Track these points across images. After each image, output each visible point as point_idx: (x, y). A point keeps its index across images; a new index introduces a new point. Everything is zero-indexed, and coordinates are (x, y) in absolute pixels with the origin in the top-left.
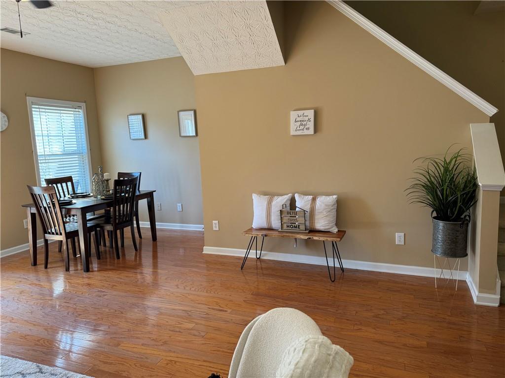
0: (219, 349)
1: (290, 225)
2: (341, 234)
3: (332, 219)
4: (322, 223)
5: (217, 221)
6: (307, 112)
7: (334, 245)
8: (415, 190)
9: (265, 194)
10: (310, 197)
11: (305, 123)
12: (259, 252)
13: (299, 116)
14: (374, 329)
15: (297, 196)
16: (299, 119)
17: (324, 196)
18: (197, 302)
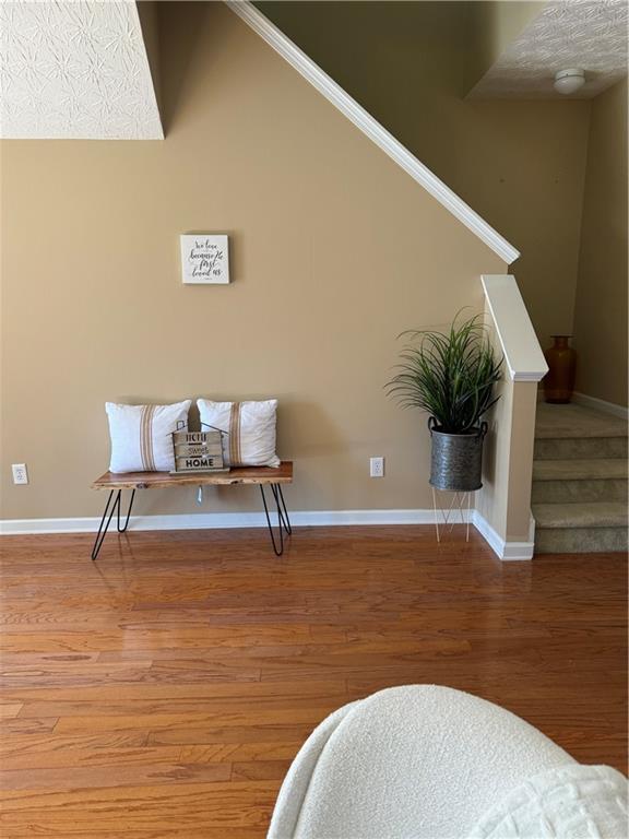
0: (99, 751)
1: (193, 459)
2: (286, 468)
3: (270, 444)
4: (254, 450)
5: (23, 465)
6: (213, 239)
7: (276, 490)
8: (399, 385)
9: (134, 402)
10: (228, 405)
11: (212, 260)
12: (123, 519)
13: (198, 247)
14: (380, 633)
15: (201, 404)
16: (197, 252)
17: (253, 403)
18: (11, 649)
